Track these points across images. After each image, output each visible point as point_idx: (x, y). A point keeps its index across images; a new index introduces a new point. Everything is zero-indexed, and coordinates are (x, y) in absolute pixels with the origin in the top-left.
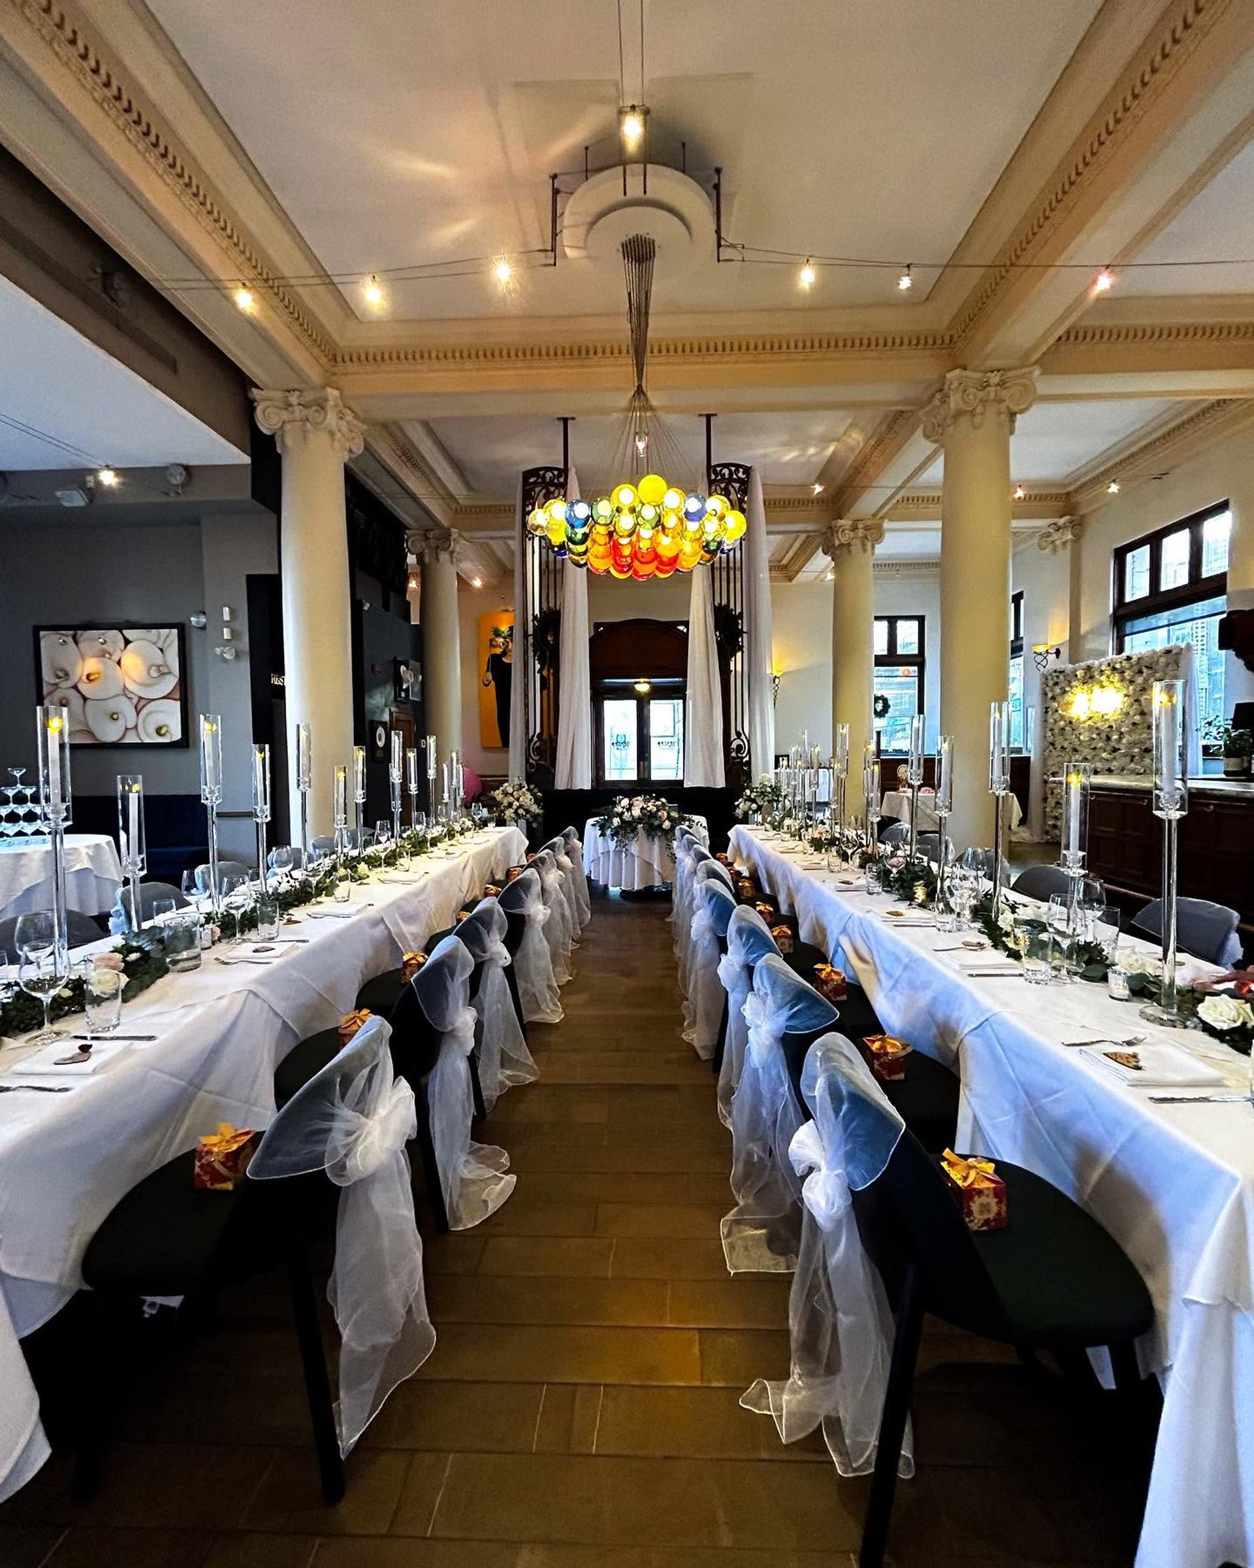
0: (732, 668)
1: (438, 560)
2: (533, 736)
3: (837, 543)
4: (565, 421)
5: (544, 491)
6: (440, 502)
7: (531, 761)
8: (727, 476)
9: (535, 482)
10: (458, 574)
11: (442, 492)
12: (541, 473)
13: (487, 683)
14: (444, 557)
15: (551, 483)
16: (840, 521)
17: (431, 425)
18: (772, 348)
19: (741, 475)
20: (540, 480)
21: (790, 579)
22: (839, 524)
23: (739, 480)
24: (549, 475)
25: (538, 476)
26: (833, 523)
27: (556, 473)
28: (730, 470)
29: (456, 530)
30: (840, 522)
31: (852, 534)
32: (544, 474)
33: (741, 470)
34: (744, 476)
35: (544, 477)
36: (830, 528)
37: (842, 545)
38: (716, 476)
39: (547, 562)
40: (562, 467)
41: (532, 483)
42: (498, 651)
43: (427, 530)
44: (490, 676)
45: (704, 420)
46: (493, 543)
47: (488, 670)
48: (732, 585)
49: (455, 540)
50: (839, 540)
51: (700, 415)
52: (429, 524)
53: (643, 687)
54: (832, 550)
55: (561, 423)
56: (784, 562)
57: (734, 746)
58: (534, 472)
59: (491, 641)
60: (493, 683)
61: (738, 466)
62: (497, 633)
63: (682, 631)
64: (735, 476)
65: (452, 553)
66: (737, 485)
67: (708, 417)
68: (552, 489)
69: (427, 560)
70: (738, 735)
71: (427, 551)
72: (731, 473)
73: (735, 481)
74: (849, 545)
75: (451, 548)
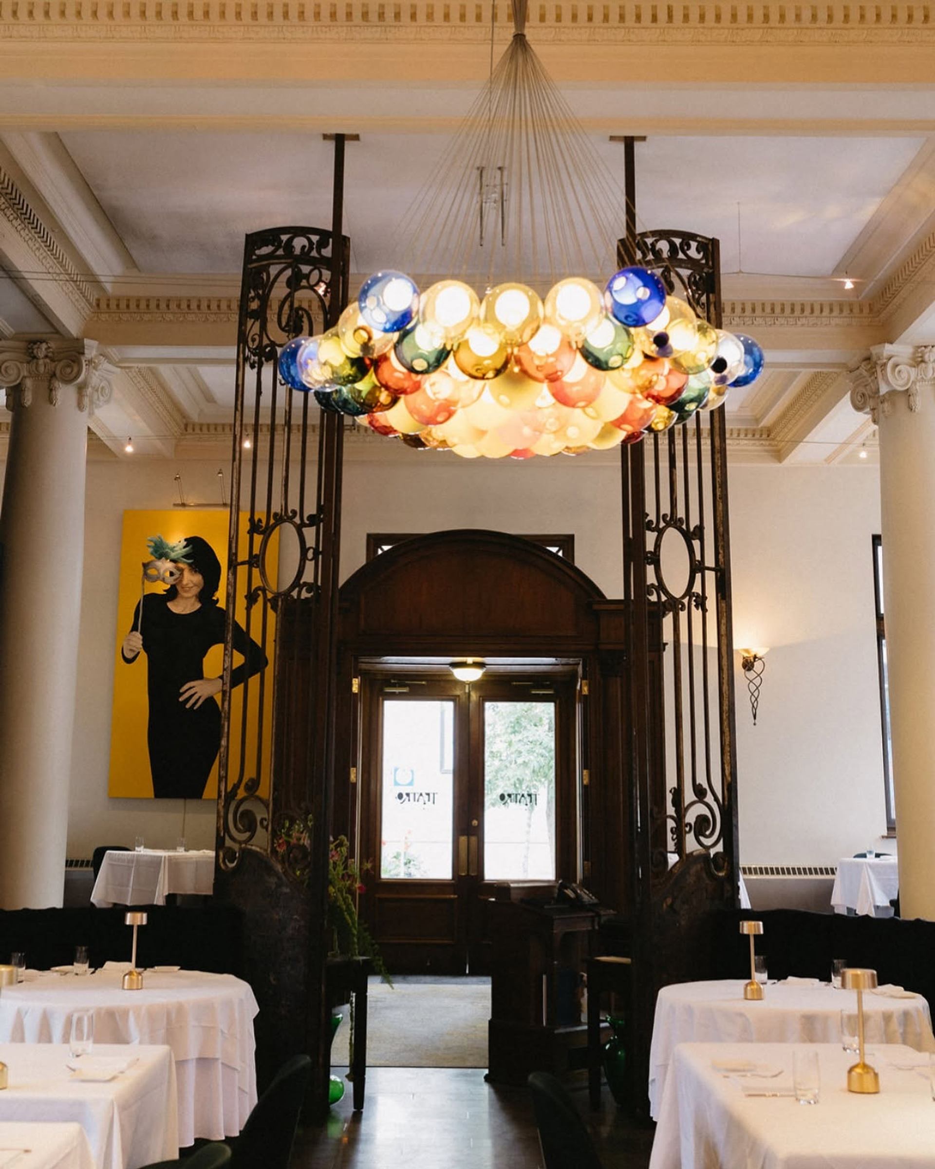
0: (668, 636)
1: (51, 401)
2: (236, 787)
3: (884, 389)
4: (340, 140)
5: (289, 272)
6: (70, 286)
7: (228, 842)
8: (665, 254)
9: (270, 256)
10: (89, 429)
11: (71, 267)
12: (284, 238)
13: (129, 655)
14: (65, 394)
15: (305, 257)
16: (888, 347)
17: (65, 140)
18: (766, 18)
19: (693, 253)
20: (280, 252)
21: (779, 455)
22: (886, 354)
23: (691, 262)
24: (299, 242)
25: (278, 245)
26: (875, 350)
27: (315, 238)
28: (672, 245)
29: (94, 343)
30: (888, 349)
31: (913, 372)
32: (290, 240)
33: (694, 245)
34: (698, 256)
35: (289, 244)
36: (868, 359)
37: (893, 393)
38: (645, 255)
39: (289, 413)
40: (329, 227)
41: (261, 258)
42: (160, 588)
43: (35, 342)
44: (137, 640)
45: (621, 147)
46: (165, 371)
47: (134, 628)
48: (680, 464)
49: (90, 362)
50: (888, 383)
51: (612, 138)
52: (38, 327)
53: (468, 675)
54: (871, 403)
55: (331, 146)
56: (766, 422)
57: (690, 818)
58: (270, 236)
59: (146, 566)
60: (143, 658)
61: (688, 237)
62: (160, 551)
63: (555, 555)
64: (681, 256)
65: (81, 389)
66: (685, 273)
67: (629, 143)
68: (305, 269)
69: (28, 399)
70: (700, 792)
71: (29, 383)
72: (673, 248)
73: (681, 263)
74: (907, 393)
75: (80, 379)
